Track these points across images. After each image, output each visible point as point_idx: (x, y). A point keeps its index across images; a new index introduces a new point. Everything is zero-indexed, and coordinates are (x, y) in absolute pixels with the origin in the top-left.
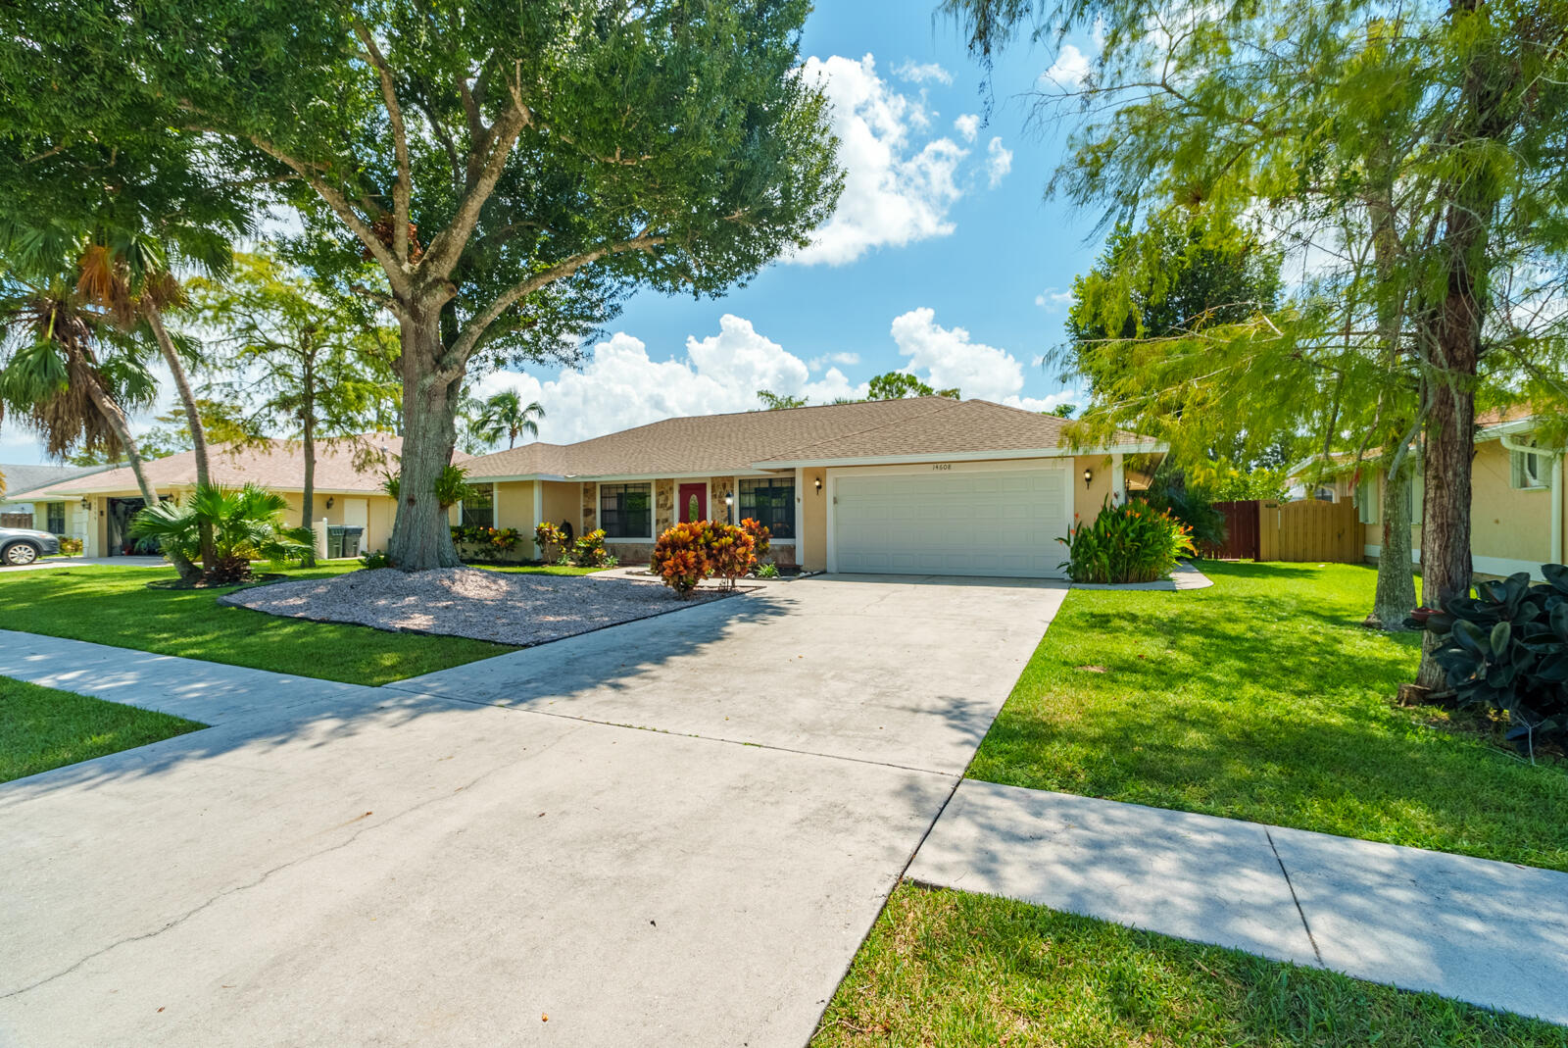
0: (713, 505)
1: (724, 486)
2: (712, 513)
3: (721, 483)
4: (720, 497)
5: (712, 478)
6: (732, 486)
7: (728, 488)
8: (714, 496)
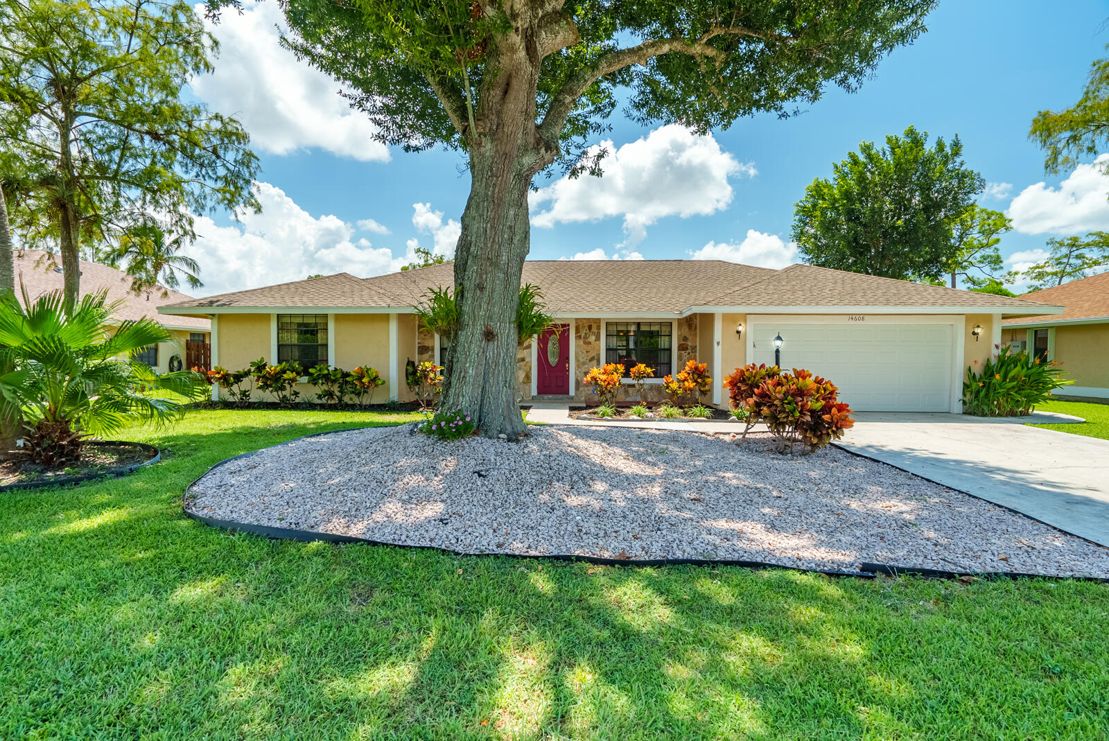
0: (577, 346)
1: (590, 327)
2: (576, 353)
3: (586, 325)
4: (586, 338)
5: (576, 319)
6: (599, 328)
7: (594, 329)
8: (578, 337)
